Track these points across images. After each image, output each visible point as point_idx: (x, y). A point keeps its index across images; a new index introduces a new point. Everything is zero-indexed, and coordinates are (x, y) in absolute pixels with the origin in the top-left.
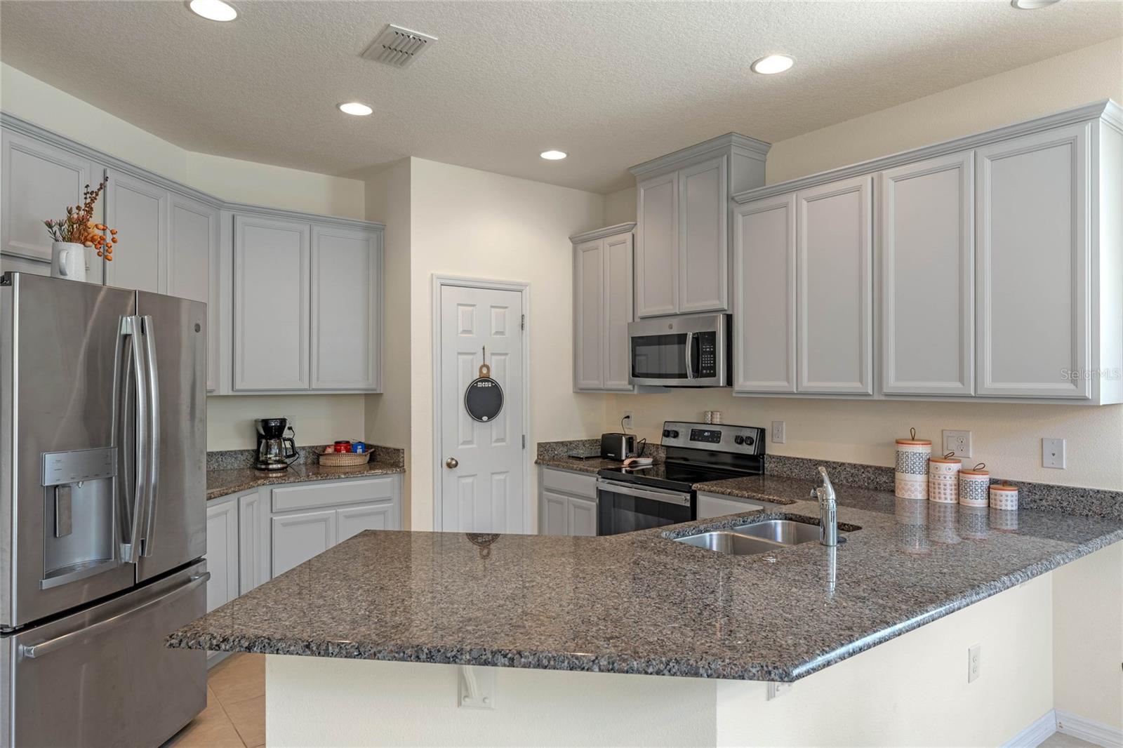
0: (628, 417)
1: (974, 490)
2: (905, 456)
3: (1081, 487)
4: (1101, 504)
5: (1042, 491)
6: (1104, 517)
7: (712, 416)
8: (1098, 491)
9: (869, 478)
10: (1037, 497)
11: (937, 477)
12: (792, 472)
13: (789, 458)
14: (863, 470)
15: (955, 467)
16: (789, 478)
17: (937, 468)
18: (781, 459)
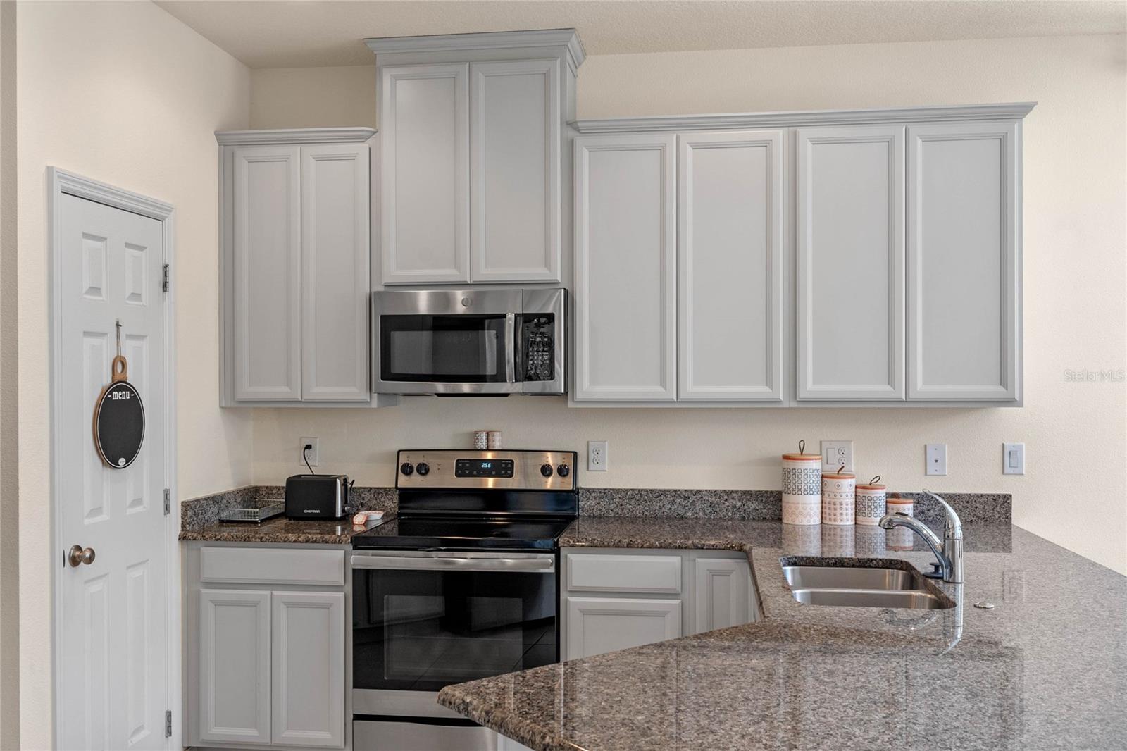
0: (308, 447)
1: (878, 507)
2: (803, 474)
3: (966, 492)
4: (984, 508)
5: (930, 501)
6: (986, 521)
7: (488, 439)
8: (982, 495)
9: (734, 506)
10: (925, 508)
11: (838, 496)
12: (623, 510)
13: (618, 491)
14: (726, 497)
15: (852, 482)
16: (618, 518)
17: (838, 486)
18: (606, 493)
